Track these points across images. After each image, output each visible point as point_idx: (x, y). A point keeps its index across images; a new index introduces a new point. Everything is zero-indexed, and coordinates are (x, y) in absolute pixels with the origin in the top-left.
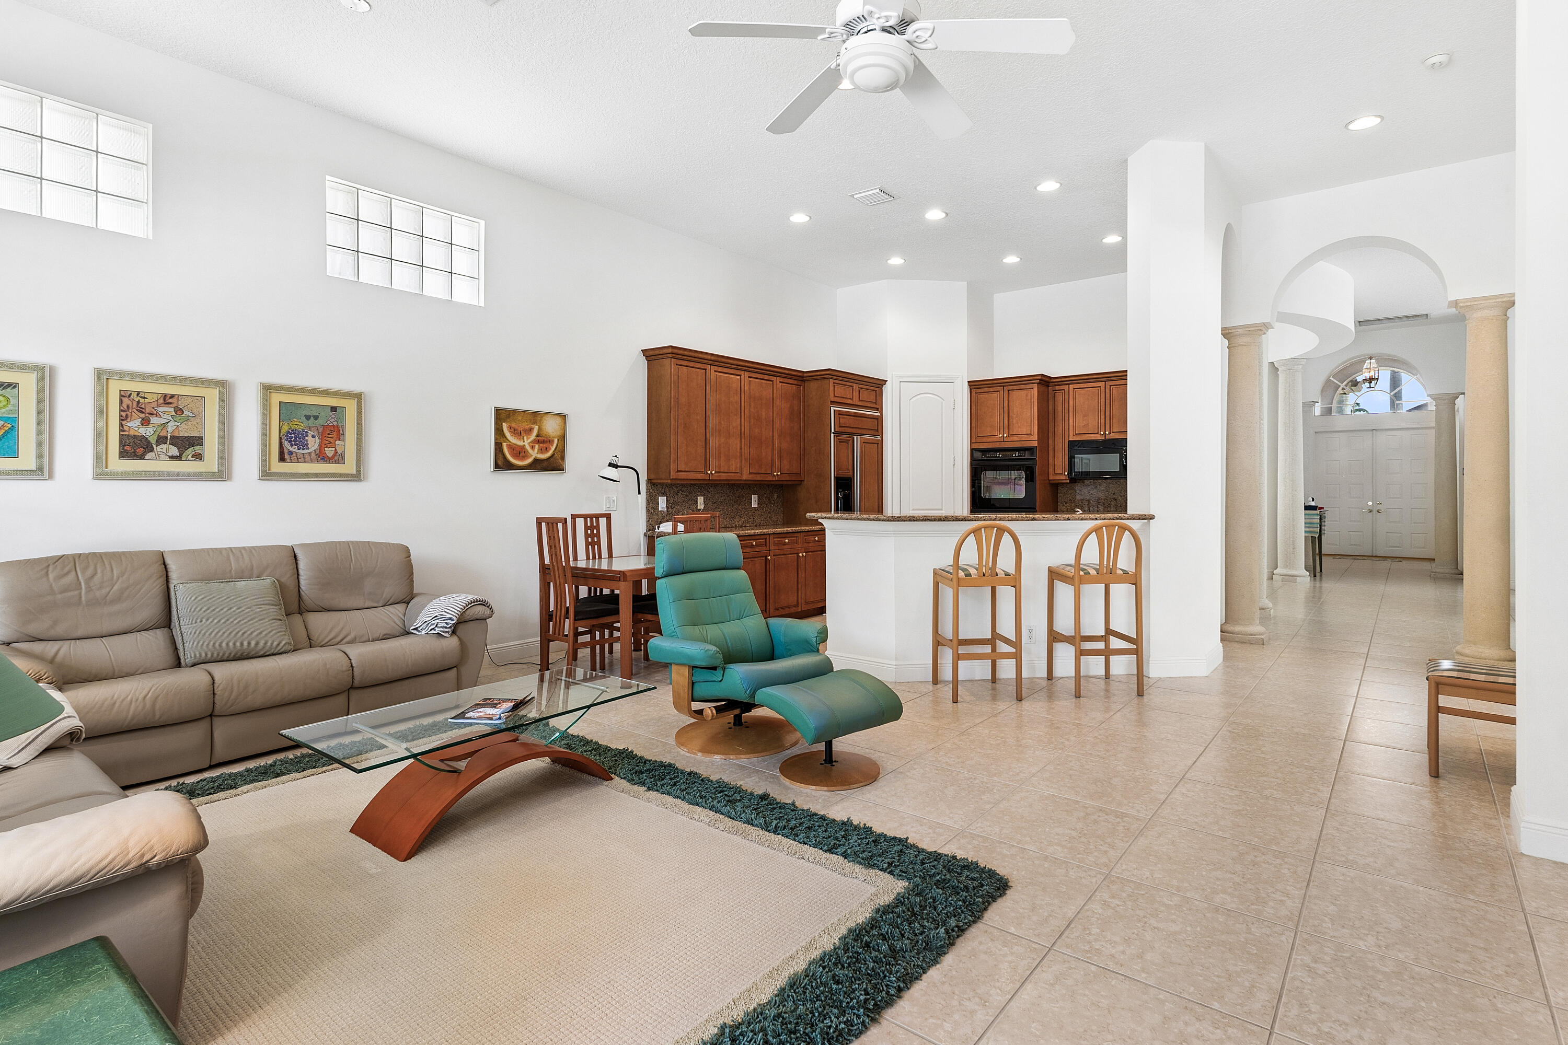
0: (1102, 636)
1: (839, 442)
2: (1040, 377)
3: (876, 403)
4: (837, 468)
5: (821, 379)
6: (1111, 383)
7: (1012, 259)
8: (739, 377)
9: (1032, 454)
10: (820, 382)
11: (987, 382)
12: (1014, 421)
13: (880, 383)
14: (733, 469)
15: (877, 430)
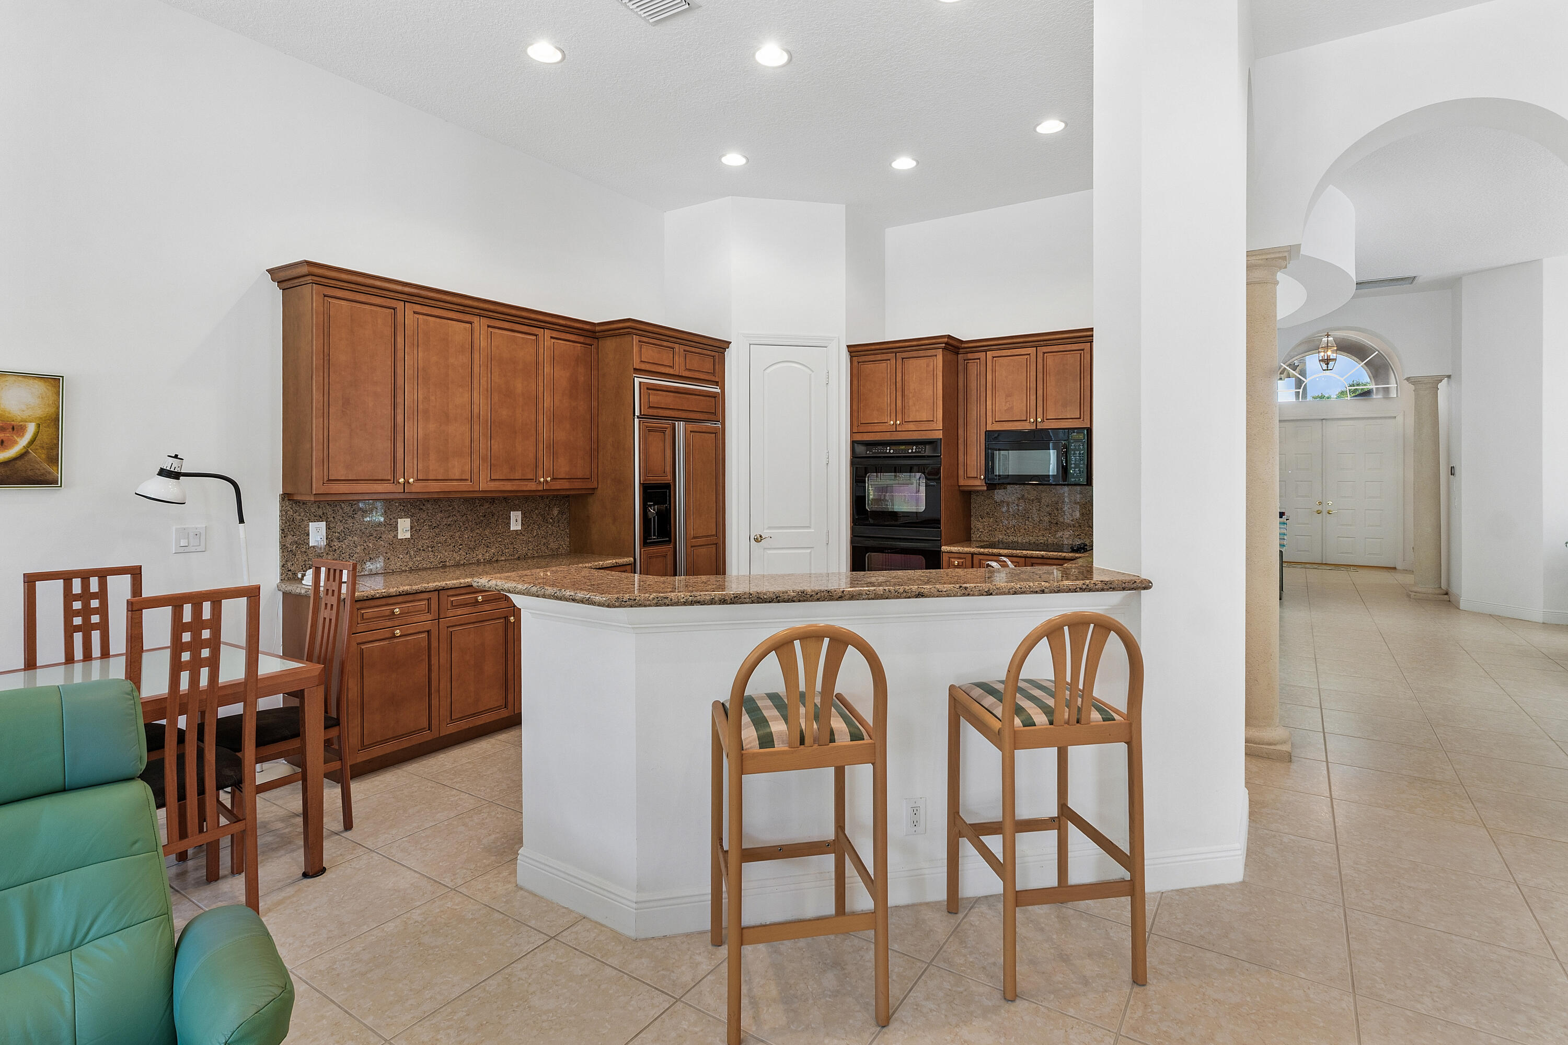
0: (1053, 819)
1: (647, 432)
2: (946, 340)
3: (714, 374)
4: (645, 469)
5: (620, 335)
6: (1045, 349)
7: (904, 163)
8: (468, 325)
9: (935, 450)
10: (618, 339)
11: (873, 347)
12: (911, 403)
13: (721, 346)
14: (456, 473)
15: (715, 414)
